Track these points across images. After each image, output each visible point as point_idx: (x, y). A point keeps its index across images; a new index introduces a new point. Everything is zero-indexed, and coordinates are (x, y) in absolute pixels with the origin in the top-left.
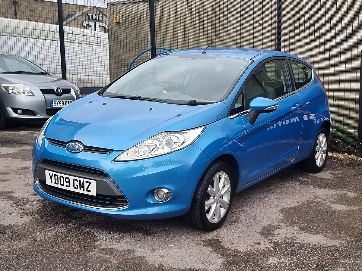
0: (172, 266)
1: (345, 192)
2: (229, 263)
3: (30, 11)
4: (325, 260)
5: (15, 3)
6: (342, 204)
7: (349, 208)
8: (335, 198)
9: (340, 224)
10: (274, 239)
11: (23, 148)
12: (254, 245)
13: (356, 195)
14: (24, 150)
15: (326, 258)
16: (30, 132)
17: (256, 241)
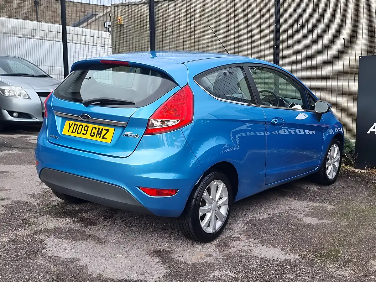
0: (111, 276)
1: (324, 205)
2: (171, 275)
3: (52, 11)
4: (273, 274)
5: (36, 3)
6: (316, 217)
7: (320, 222)
8: (311, 210)
9: (303, 238)
10: (228, 251)
11: (10, 152)
12: (205, 257)
13: (335, 208)
14: (10, 154)
15: (274, 273)
16: (25, 135)
17: (209, 253)
